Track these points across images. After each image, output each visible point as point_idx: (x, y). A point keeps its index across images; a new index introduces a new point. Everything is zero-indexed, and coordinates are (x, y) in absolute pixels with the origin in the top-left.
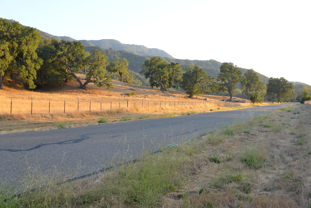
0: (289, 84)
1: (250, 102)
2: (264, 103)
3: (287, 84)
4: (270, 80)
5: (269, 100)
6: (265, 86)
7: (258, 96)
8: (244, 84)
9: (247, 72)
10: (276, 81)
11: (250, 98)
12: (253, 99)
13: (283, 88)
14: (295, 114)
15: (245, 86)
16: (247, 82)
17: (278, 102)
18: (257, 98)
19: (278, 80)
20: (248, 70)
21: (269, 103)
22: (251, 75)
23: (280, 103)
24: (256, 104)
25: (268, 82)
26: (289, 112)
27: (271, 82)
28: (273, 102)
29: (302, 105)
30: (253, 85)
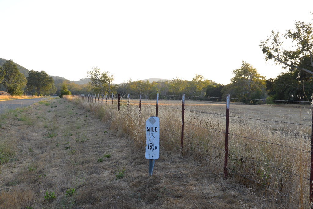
0: (49, 78)
1: (8, 95)
2: (23, 96)
3: (47, 78)
4: (30, 72)
5: (29, 93)
6: (25, 78)
7: (17, 88)
8: (2, 76)
9: (6, 63)
10: (36, 75)
11: (9, 91)
12: (11, 92)
13: (43, 81)
14: (52, 107)
15: (3, 78)
16: (5, 74)
17: (38, 95)
18: (16, 91)
19: (39, 73)
20: (7, 61)
21: (28, 96)
22: (11, 66)
23: (40, 96)
24: (14, 97)
25: (29, 74)
26: (47, 105)
27: (31, 75)
28: (33, 96)
29: (60, 99)
30: (12, 77)
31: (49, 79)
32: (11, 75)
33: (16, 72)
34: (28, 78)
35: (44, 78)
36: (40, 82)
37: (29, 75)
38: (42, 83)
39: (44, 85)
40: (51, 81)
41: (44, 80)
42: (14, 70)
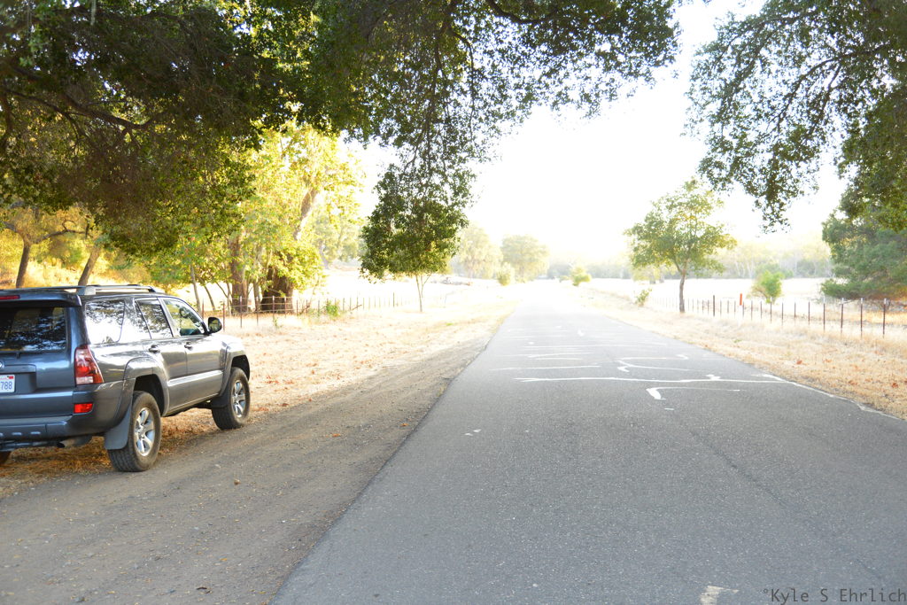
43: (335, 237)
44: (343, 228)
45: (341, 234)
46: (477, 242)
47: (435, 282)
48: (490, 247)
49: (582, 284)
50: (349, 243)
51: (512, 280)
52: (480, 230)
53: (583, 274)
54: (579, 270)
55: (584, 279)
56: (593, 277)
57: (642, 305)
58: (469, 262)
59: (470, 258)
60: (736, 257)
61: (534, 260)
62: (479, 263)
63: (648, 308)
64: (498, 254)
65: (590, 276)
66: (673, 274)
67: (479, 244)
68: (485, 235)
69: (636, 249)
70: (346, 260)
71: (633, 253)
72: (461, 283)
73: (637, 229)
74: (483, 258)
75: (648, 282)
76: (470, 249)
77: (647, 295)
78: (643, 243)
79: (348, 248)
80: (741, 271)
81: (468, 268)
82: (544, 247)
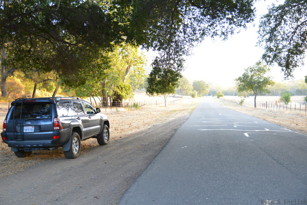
12: (193, 96)
19: (199, 82)
31: (206, 85)
32: (184, 85)
33: (187, 83)
34: (193, 85)
35: (203, 85)
36: (201, 87)
37: (193, 83)
38: (201, 88)
39: (203, 89)
40: (207, 87)
41: (203, 86)
42: (186, 82)
43: (137, 81)
44: (139, 78)
45: (139, 80)
46: (184, 83)
47: (170, 97)
48: (189, 85)
49: (220, 97)
50: (141, 83)
51: (196, 95)
52: (185, 79)
53: (221, 94)
54: (219, 93)
55: (221, 96)
56: (224, 95)
57: (241, 105)
58: (182, 90)
59: (182, 88)
60: (274, 88)
61: (204, 89)
62: (185, 90)
63: (243, 106)
64: (192, 87)
65: (223, 95)
66: (252, 94)
67: (185, 84)
68: (187, 81)
69: (239, 86)
70: (140, 89)
71: (238, 87)
72: (179, 97)
73: (240, 79)
74: (186, 88)
75: (243, 97)
76: (182, 85)
77: (243, 101)
78: (242, 83)
79: (141, 85)
80: (276, 94)
81: (182, 92)
82: (207, 85)
